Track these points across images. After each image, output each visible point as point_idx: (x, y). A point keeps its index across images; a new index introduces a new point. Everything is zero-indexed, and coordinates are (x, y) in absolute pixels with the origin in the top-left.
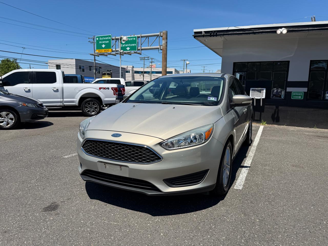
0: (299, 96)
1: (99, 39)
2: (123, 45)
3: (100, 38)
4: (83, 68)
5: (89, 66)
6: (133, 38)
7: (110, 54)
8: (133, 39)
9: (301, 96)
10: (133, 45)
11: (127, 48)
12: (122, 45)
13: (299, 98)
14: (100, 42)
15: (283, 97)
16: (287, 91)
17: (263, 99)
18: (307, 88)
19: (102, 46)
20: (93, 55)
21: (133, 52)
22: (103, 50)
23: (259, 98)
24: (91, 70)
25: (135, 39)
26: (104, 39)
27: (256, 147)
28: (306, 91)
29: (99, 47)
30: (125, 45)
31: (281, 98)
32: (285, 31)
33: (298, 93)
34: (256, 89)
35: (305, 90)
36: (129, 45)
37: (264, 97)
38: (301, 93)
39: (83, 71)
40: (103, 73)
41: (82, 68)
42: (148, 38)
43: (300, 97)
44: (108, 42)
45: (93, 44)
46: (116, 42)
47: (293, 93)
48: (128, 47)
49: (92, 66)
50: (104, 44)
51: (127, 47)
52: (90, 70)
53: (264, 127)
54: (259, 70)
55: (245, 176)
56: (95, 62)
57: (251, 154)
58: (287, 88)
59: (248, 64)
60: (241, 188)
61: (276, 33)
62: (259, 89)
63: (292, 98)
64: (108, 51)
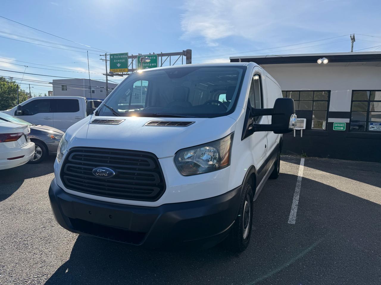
1: (113, 57)
5: (101, 87)
7: (126, 74)
8: (153, 58)
10: (153, 64)
12: (140, 65)
14: (115, 61)
15: (324, 128)
16: (328, 122)
17: (303, 129)
18: (349, 119)
20: (105, 75)
22: (118, 70)
23: (299, 129)
25: (155, 58)
26: (120, 57)
27: (301, 183)
29: (113, 66)
30: (143, 64)
32: (326, 61)
33: (340, 124)
35: (348, 120)
37: (304, 128)
38: (343, 124)
39: (93, 92)
41: (92, 89)
42: (169, 57)
43: (342, 128)
44: (124, 60)
45: (105, 62)
46: (133, 61)
47: (335, 123)
49: (103, 88)
50: (120, 63)
51: (146, 67)
52: (101, 91)
53: (305, 160)
54: (298, 100)
55: (296, 211)
56: (107, 82)
57: (298, 190)
58: (329, 119)
59: (287, 93)
60: (294, 223)
61: (317, 62)
62: (299, 119)
63: (334, 130)
64: (125, 71)
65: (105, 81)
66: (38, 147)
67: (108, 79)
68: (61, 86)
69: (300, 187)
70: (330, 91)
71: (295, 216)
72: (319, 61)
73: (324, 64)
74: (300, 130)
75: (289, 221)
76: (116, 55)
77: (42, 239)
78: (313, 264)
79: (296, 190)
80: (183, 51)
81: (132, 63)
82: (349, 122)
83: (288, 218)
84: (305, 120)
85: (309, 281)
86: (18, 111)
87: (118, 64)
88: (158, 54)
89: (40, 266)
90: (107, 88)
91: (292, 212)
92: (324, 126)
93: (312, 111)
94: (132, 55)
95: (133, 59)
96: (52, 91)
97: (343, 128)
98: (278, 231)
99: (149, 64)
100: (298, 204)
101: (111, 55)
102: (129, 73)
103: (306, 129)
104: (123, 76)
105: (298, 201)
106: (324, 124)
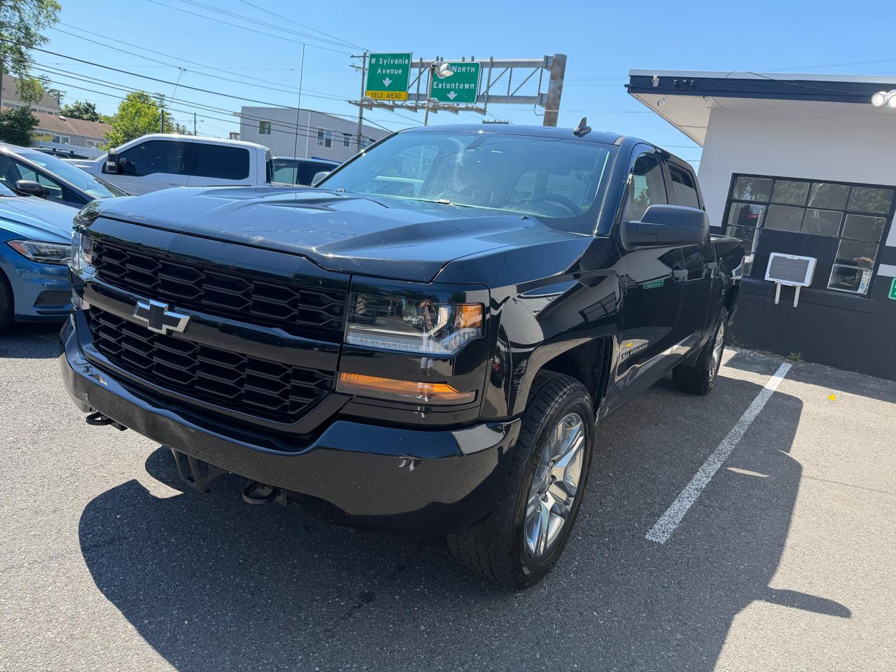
1: (378, 61)
2: (440, 85)
3: (381, 59)
4: (328, 137)
5: (344, 134)
6: (469, 68)
7: (401, 107)
8: (470, 69)
10: (467, 86)
11: (448, 95)
12: (437, 85)
14: (379, 71)
15: (862, 290)
16: (879, 273)
17: (802, 287)
19: (383, 81)
20: (356, 104)
21: (462, 105)
22: (385, 93)
23: (791, 283)
24: (348, 145)
25: (473, 70)
26: (392, 63)
29: (374, 82)
30: (444, 84)
31: (859, 291)
34: (785, 258)
36: (457, 84)
37: (807, 283)
39: (328, 143)
41: (325, 136)
42: (510, 69)
44: (400, 71)
45: (361, 73)
46: (420, 73)
47: (895, 281)
48: (453, 90)
49: (351, 135)
50: (391, 76)
51: (449, 91)
52: (347, 144)
53: (791, 368)
54: (804, 204)
55: (687, 507)
56: (361, 122)
57: (727, 446)
58: (882, 266)
59: (774, 182)
60: (662, 539)
61: (871, 102)
62: (797, 257)
63: (890, 297)
64: (398, 97)
65: (357, 121)
67: (363, 117)
69: (737, 441)
71: (677, 521)
72: (878, 99)
73: (890, 108)
74: (794, 288)
75: (651, 531)
76: (384, 56)
79: (720, 447)
80: (547, 58)
81: (419, 78)
83: (655, 522)
84: (812, 261)
87: (385, 80)
88: (481, 62)
90: (360, 135)
91: (676, 505)
92: (863, 284)
94: (421, 60)
95: (422, 69)
100: (704, 485)
101: (372, 56)
102: (408, 103)
103: (810, 287)
104: (395, 109)
105: (710, 479)
106: (866, 277)
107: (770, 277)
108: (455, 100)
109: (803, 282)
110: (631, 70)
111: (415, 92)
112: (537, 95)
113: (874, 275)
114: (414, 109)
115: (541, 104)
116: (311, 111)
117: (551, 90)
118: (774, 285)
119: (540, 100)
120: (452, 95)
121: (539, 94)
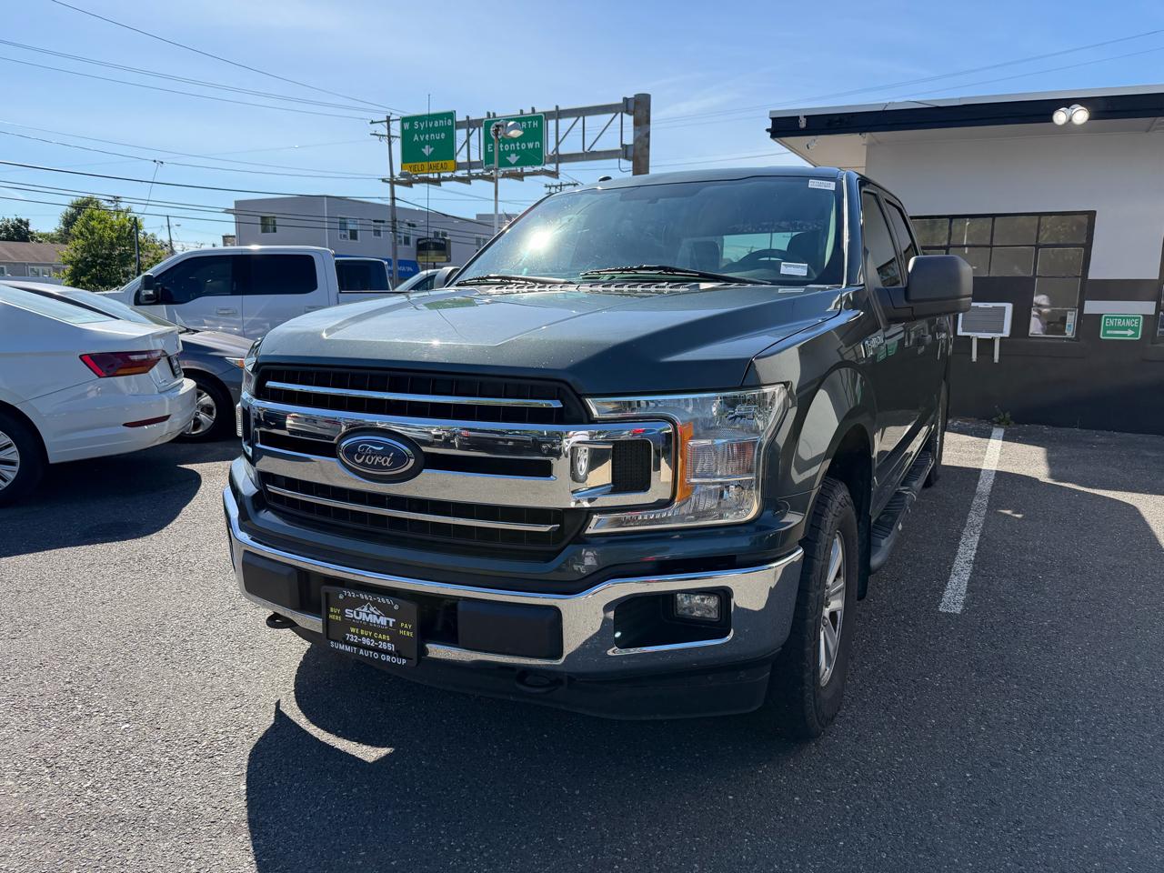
0: (1126, 328)
1: (412, 125)
3: (416, 123)
4: (353, 227)
5: (375, 221)
6: (529, 122)
7: (451, 179)
8: (532, 124)
9: (1132, 329)
10: (530, 145)
11: (508, 158)
12: (493, 148)
13: (1126, 335)
14: (416, 138)
15: (1069, 333)
16: (1086, 311)
17: (1001, 338)
18: (1155, 303)
19: (423, 150)
20: (386, 180)
21: (526, 169)
22: (425, 164)
23: (988, 336)
24: (380, 235)
25: (536, 124)
26: (431, 125)
28: (1153, 312)
29: (411, 152)
31: (1065, 334)
32: (1080, 115)
33: (1122, 318)
34: (977, 307)
35: (1149, 307)
37: (1006, 333)
38: (1137, 318)
39: (354, 235)
40: (420, 242)
41: (348, 227)
42: (581, 118)
43: (1130, 332)
44: (443, 135)
45: (385, 142)
46: (469, 135)
47: (1106, 317)
48: (513, 152)
49: (383, 222)
50: (430, 143)
51: (509, 153)
52: (377, 233)
53: (1005, 430)
54: (988, 243)
55: (966, 579)
56: (393, 203)
57: (976, 518)
58: (1087, 302)
59: (951, 222)
60: (958, 609)
61: (1051, 121)
62: (991, 305)
63: (1102, 337)
64: (445, 169)
65: (388, 203)
66: (205, 394)
67: (396, 196)
68: (259, 221)
69: (984, 512)
70: (1095, 212)
71: (964, 593)
72: (1060, 117)
73: (1075, 125)
74: (992, 340)
75: (942, 604)
76: (420, 118)
77: (231, 639)
78: (1008, 723)
79: (969, 521)
80: (625, 99)
81: (468, 141)
82: (1153, 313)
83: (941, 596)
84: (1009, 307)
85: (994, 765)
86: (144, 292)
87: (424, 148)
88: (544, 113)
89: (232, 704)
90: (394, 221)
91: (954, 580)
92: (1069, 326)
93: (1031, 280)
94: (468, 117)
95: (471, 130)
96: (234, 236)
97: (1133, 333)
98: (907, 632)
99: (518, 144)
100: (973, 559)
101: (404, 120)
102: (459, 173)
103: (1010, 336)
104: (442, 183)
105: (975, 552)
106: (1071, 318)
107: (963, 331)
108: (517, 164)
109: (1002, 332)
110: (771, 112)
111: (466, 160)
112: (619, 147)
113: (1081, 315)
114: (466, 180)
115: (626, 158)
116: (327, 197)
117: (636, 140)
118: (969, 339)
119: (624, 152)
120: (513, 158)
121: (622, 145)
